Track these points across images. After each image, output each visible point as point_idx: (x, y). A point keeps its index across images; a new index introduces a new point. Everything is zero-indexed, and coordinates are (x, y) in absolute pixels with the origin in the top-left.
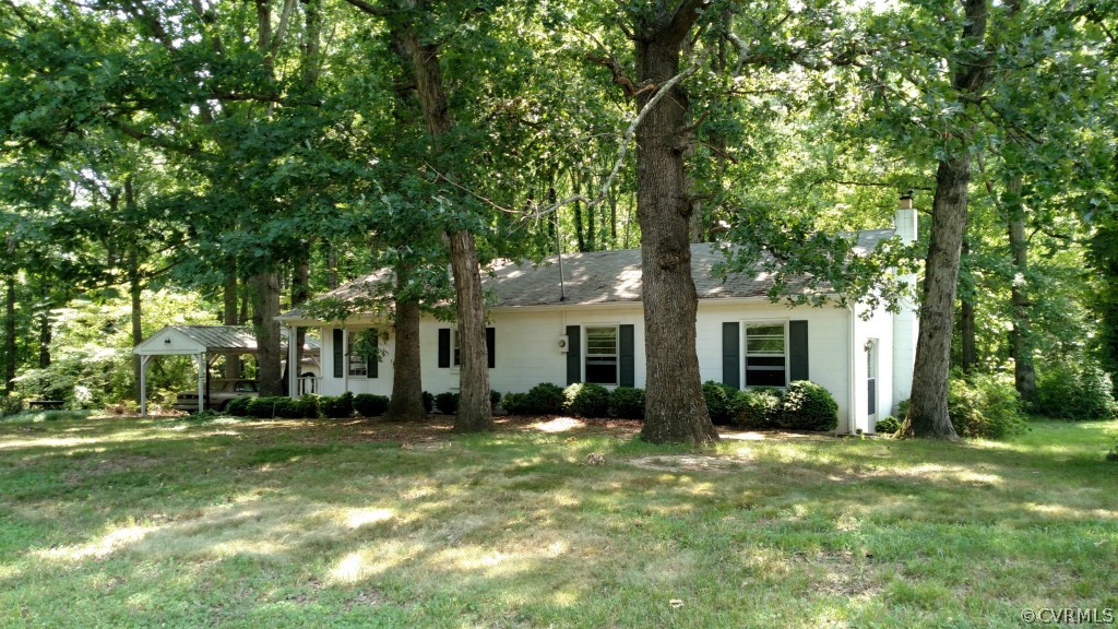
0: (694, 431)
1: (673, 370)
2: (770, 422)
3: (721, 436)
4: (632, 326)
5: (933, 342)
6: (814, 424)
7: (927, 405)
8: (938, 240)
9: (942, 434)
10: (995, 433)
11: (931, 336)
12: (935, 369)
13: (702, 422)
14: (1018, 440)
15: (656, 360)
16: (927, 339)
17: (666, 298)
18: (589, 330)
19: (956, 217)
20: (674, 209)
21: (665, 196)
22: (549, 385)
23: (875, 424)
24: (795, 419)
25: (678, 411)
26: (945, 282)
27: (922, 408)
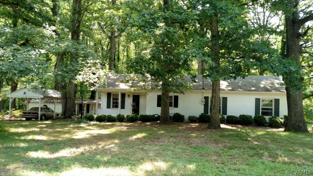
4: (227, 98)
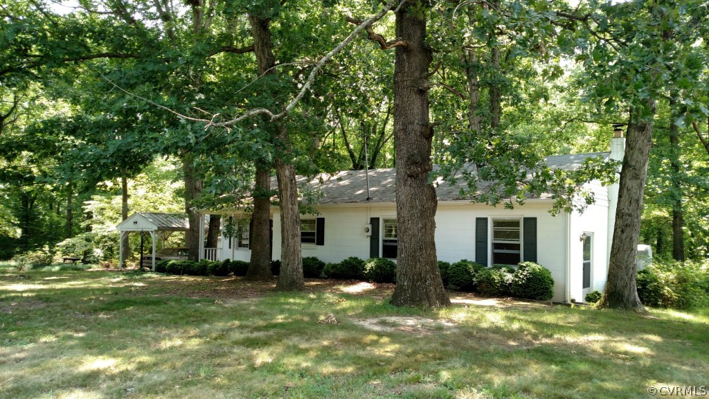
0: (428, 298)
1: (415, 252)
2: (503, 291)
3: (452, 301)
5: (624, 236)
6: (535, 295)
7: (620, 284)
8: (629, 159)
9: (630, 306)
10: (683, 305)
11: (623, 231)
12: (626, 257)
13: (436, 291)
14: (701, 311)
15: (403, 244)
16: (620, 233)
17: (411, 198)
18: (386, 221)
19: (643, 141)
20: (419, 133)
21: (412, 123)
22: (356, 258)
23: (585, 296)
24: (521, 290)
25: (417, 282)
26: (634, 191)
27: (615, 286)
